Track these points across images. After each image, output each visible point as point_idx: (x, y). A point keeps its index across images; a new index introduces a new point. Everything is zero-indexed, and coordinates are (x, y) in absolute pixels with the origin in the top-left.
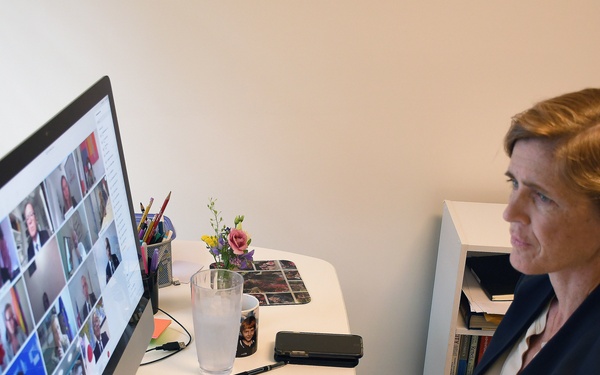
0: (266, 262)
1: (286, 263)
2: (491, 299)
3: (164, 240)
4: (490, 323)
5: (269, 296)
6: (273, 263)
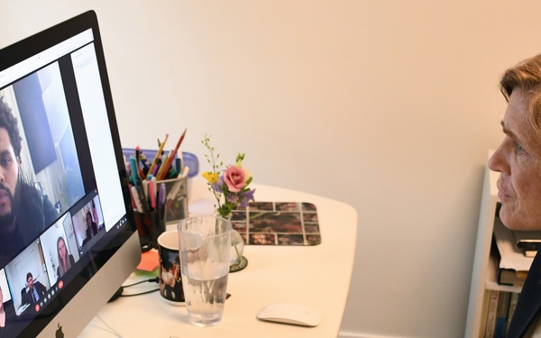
0: (287, 203)
1: (308, 206)
2: (525, 255)
3: (180, 176)
4: (521, 279)
5: (279, 236)
6: (294, 205)
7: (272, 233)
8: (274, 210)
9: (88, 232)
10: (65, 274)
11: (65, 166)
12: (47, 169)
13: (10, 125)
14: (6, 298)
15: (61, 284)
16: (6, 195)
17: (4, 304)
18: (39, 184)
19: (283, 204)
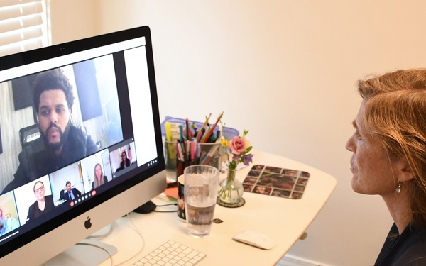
0: (291, 170)
1: (305, 174)
5: (275, 190)
6: (295, 172)
7: (271, 187)
8: (280, 173)
9: (122, 164)
10: (99, 187)
11: (109, 120)
12: (93, 120)
13: (66, 89)
14: (48, 193)
15: (94, 193)
16: (57, 131)
17: (45, 197)
18: (85, 128)
19: (288, 170)
